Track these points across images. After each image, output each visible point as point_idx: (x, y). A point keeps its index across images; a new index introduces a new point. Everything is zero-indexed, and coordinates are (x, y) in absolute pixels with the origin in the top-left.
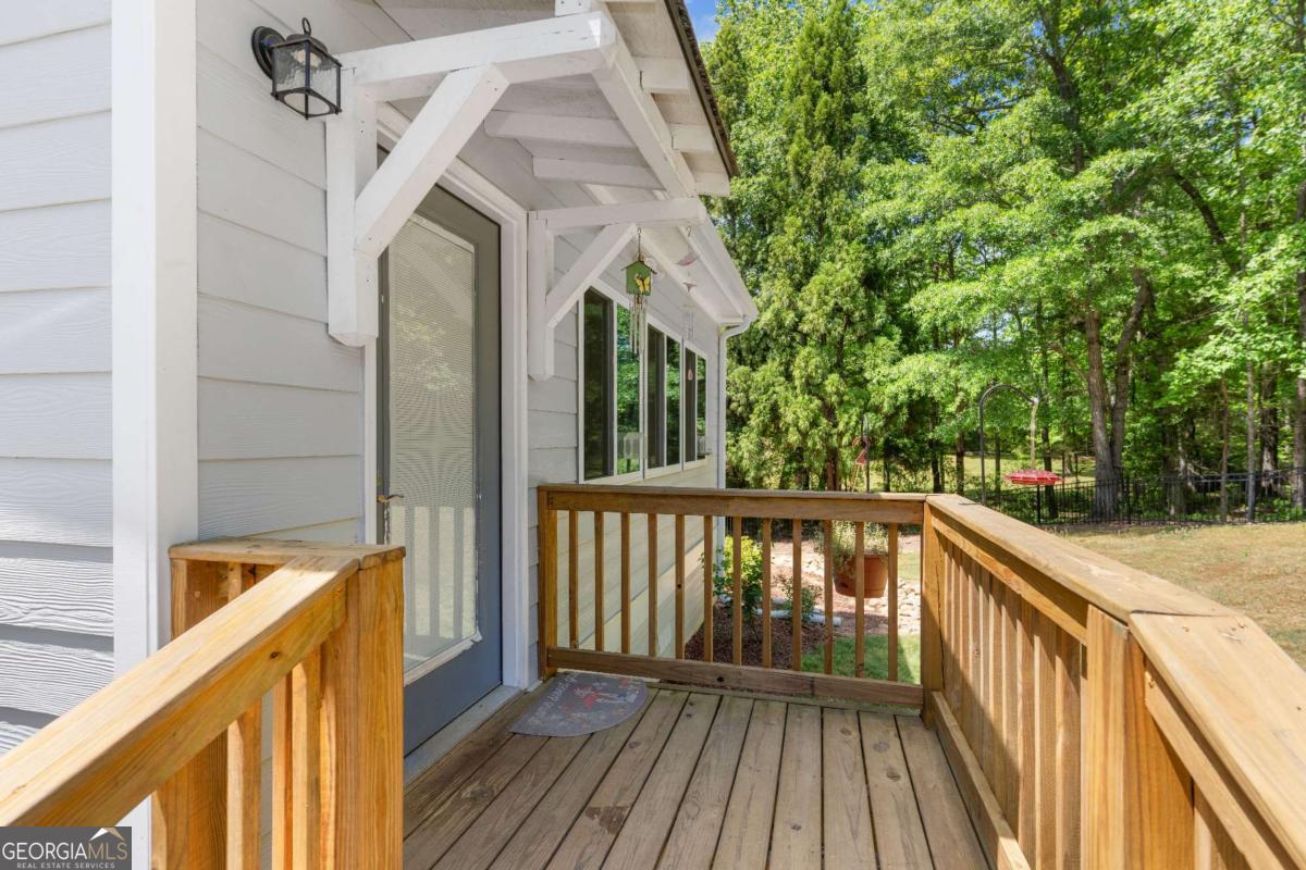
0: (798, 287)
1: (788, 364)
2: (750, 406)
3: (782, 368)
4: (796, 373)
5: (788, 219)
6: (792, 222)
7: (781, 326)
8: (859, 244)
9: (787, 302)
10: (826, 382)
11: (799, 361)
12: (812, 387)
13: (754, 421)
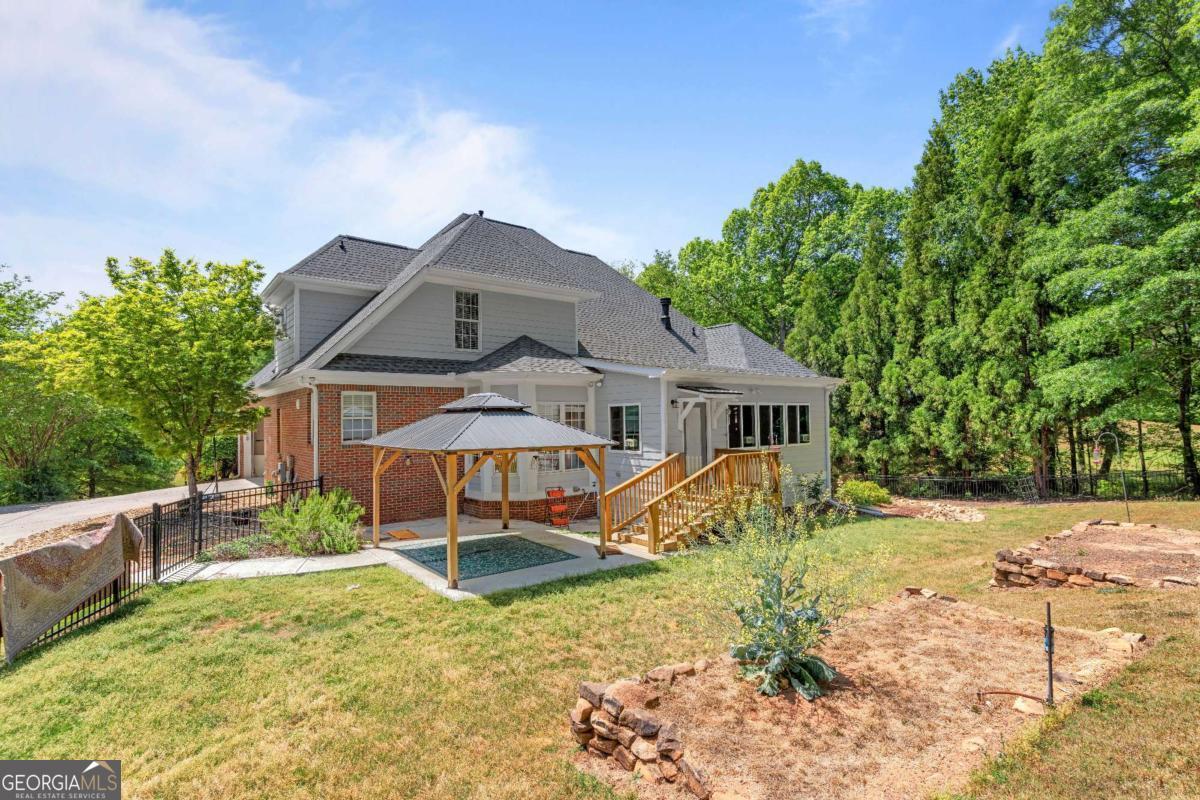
0: (984, 317)
1: (976, 373)
2: (946, 404)
3: (972, 377)
4: (980, 380)
5: (977, 268)
6: (979, 273)
7: (969, 347)
8: (1032, 282)
9: (975, 329)
10: (1006, 386)
11: (982, 372)
12: (993, 391)
13: (949, 414)
